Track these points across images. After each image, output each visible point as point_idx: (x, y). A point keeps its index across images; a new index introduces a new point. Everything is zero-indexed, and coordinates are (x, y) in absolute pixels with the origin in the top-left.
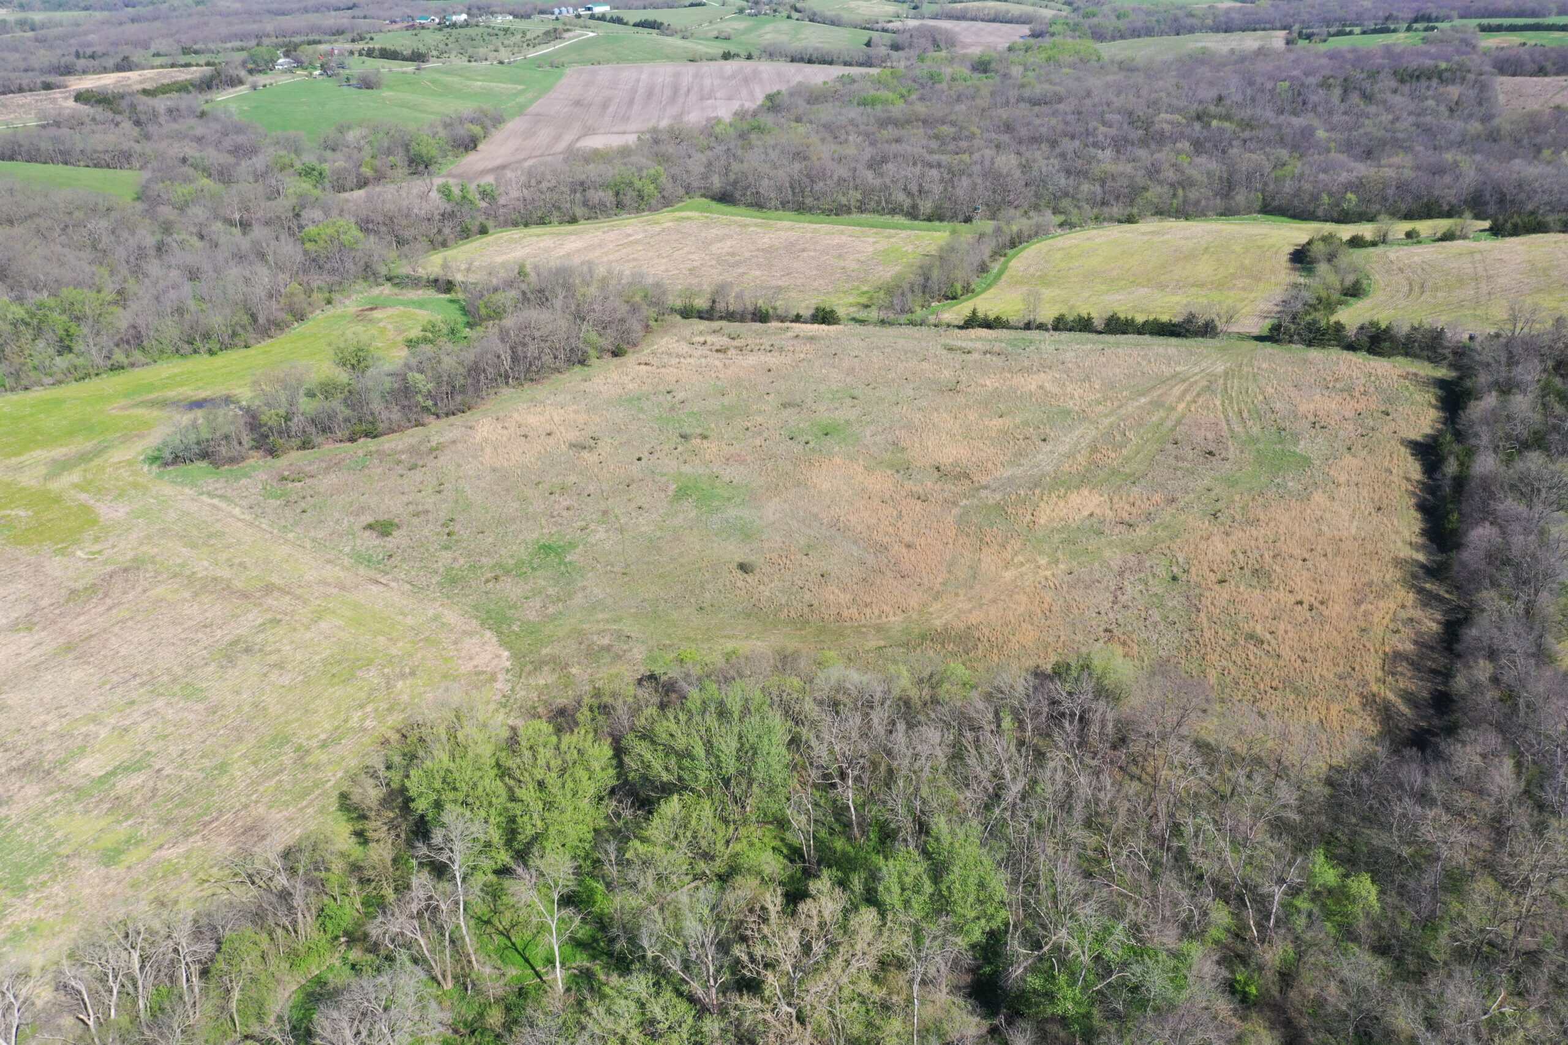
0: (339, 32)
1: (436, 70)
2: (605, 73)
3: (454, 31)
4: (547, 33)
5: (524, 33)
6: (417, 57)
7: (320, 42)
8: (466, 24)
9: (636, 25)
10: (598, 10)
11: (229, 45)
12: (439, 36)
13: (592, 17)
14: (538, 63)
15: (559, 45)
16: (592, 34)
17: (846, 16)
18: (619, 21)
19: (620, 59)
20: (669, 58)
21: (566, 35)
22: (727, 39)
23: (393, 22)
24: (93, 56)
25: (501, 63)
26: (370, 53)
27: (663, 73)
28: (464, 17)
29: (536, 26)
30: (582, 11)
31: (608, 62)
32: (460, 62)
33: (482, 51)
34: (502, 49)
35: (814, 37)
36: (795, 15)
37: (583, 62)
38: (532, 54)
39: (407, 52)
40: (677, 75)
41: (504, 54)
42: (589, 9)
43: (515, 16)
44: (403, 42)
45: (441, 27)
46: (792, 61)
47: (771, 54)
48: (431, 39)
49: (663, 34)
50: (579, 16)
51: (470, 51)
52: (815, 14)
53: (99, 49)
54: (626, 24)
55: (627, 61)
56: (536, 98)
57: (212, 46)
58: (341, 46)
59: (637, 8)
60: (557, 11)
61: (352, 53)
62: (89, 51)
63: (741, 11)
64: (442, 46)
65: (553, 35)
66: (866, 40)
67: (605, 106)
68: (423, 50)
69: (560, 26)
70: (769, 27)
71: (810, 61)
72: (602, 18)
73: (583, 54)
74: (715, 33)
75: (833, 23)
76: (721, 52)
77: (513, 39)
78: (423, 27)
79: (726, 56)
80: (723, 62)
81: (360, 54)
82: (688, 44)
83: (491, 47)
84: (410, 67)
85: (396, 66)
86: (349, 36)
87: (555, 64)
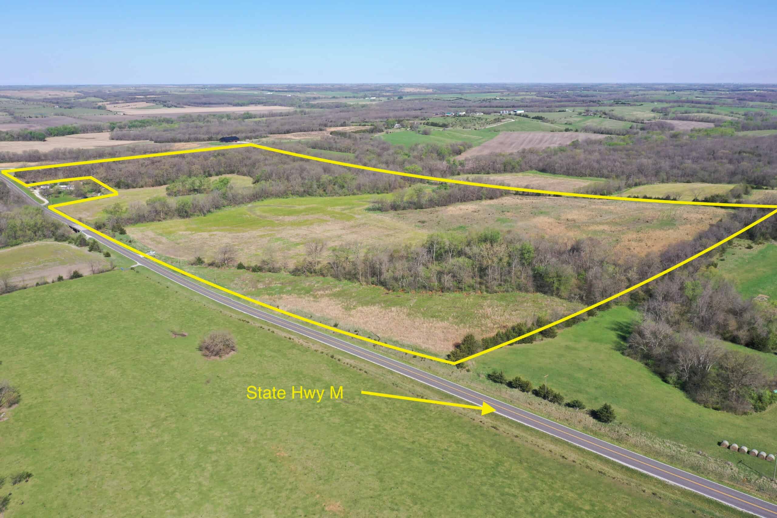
0: (416, 117)
1: (450, 130)
2: (515, 134)
3: (460, 118)
4: (495, 119)
5: (486, 119)
6: (444, 126)
7: (409, 120)
8: (464, 116)
9: (533, 118)
10: (519, 112)
11: (377, 120)
12: (453, 119)
13: (516, 115)
14: (490, 130)
15: (499, 124)
16: (513, 120)
17: (627, 118)
18: (526, 116)
19: (523, 130)
20: (543, 130)
21: (503, 120)
22: (570, 124)
23: (437, 114)
24: (331, 122)
25: (475, 129)
26: (427, 124)
27: (539, 135)
28: (464, 113)
29: (492, 117)
30: (512, 112)
31: (518, 130)
32: (459, 128)
33: (469, 125)
34: (477, 125)
35: (608, 124)
36: (604, 116)
37: (507, 131)
38: (488, 127)
39: (441, 124)
40: (544, 136)
41: (477, 126)
42: (515, 112)
43: (484, 113)
44: (440, 121)
45: (455, 116)
46: (595, 133)
47: (586, 130)
48: (450, 120)
49: (544, 122)
50: (510, 114)
51: (464, 125)
52: (613, 116)
53: (333, 120)
54: (529, 118)
55: (524, 130)
56: (485, 141)
57: (371, 120)
58: (416, 121)
59: (536, 112)
60: (501, 112)
61: (421, 123)
62: (330, 120)
63: (580, 114)
64: (454, 123)
65: (497, 120)
66: (630, 126)
67: (511, 144)
68: (446, 123)
69: (501, 117)
70: (590, 121)
71: (602, 133)
72: (520, 115)
73: (509, 128)
74: (566, 122)
75: (619, 120)
76: (565, 128)
77: (482, 121)
78: (448, 116)
79: (567, 130)
80: (565, 132)
81: (424, 124)
82: (552, 125)
83: (473, 124)
84: (441, 129)
85: (436, 128)
86: (421, 118)
87: (496, 131)
